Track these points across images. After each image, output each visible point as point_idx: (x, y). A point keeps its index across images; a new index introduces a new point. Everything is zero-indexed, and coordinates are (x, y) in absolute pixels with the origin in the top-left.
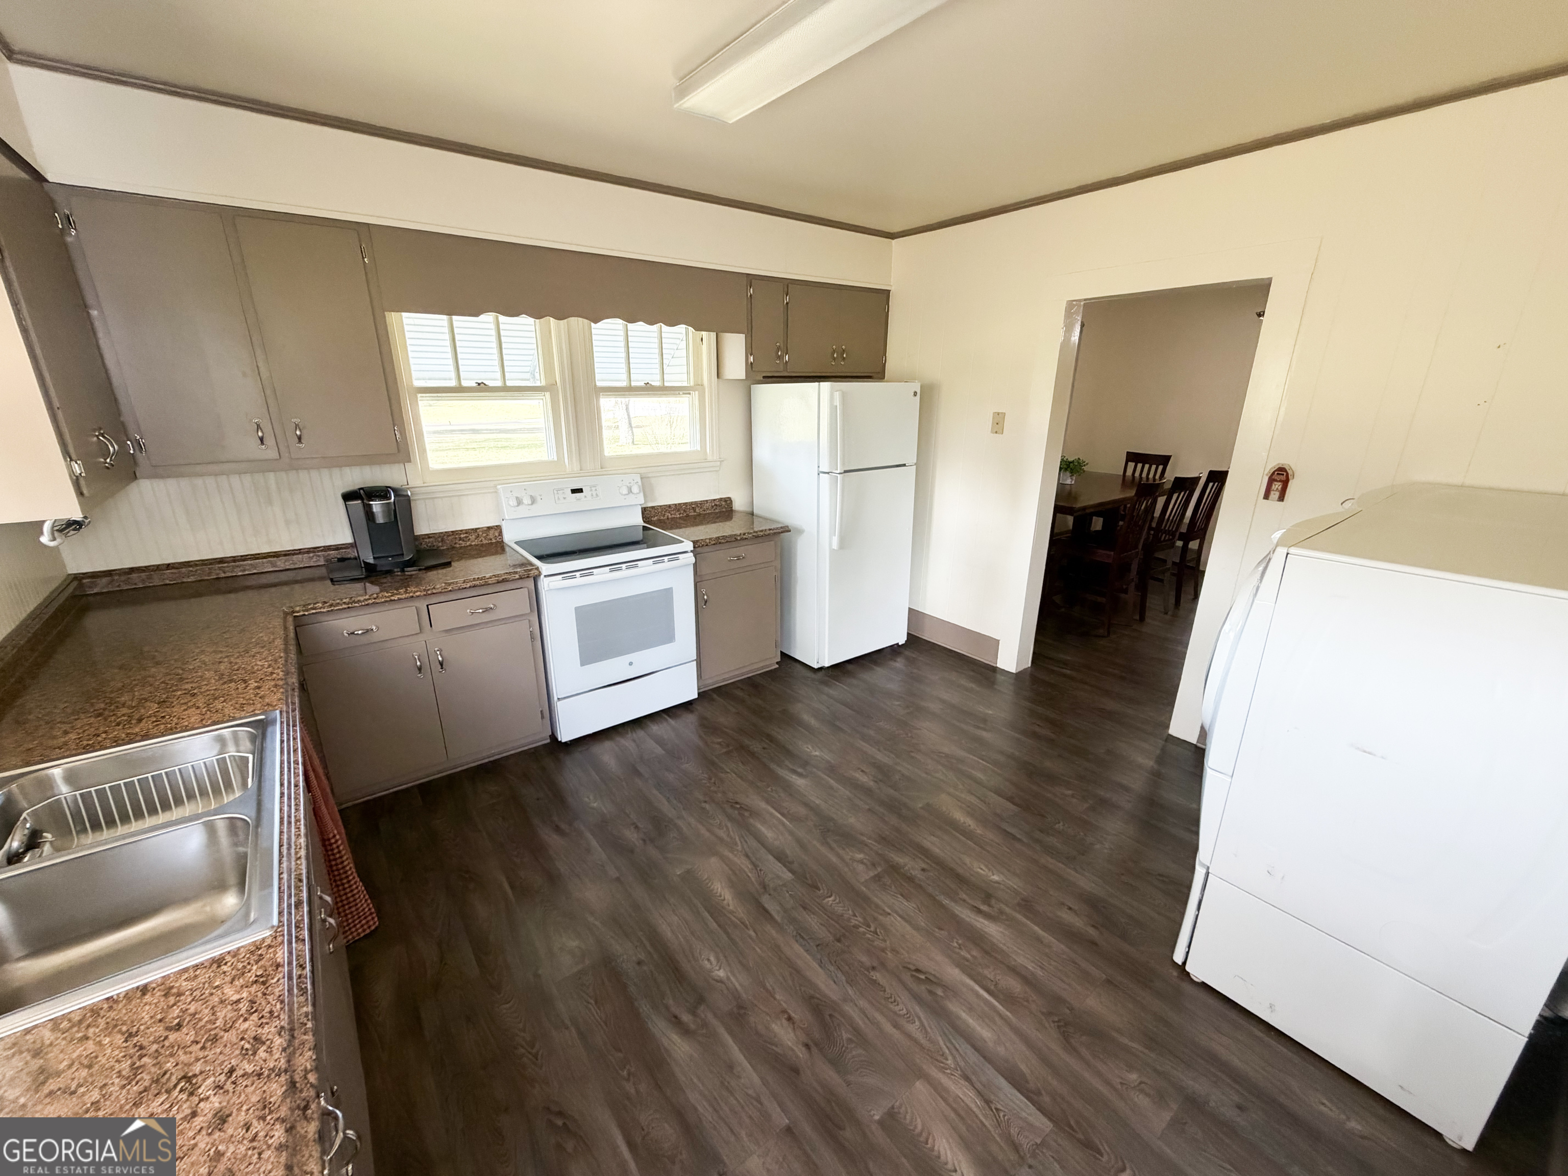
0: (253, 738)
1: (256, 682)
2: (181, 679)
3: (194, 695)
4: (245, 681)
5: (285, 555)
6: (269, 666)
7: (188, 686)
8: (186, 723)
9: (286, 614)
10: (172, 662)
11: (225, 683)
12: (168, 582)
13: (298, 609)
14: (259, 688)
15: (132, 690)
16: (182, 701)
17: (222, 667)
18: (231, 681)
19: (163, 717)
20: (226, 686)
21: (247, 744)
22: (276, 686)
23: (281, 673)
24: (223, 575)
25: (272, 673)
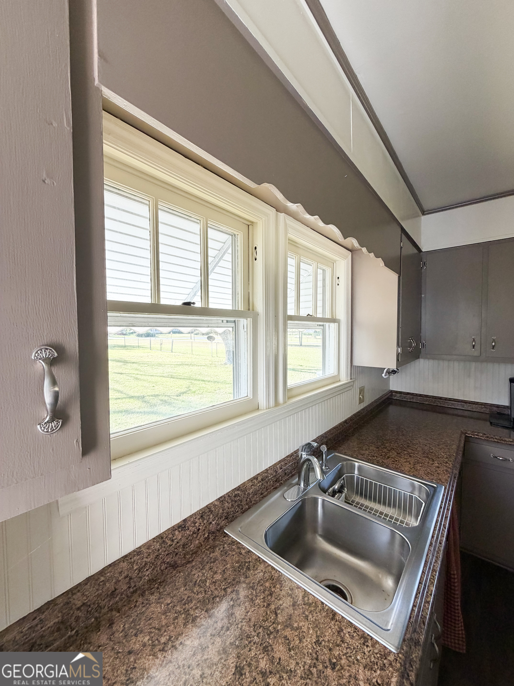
0: (428, 495)
1: (438, 463)
2: (408, 446)
3: (410, 456)
4: (433, 461)
5: (470, 403)
6: (447, 458)
7: (410, 451)
8: (403, 469)
9: (462, 433)
10: (408, 436)
11: (424, 457)
12: (418, 401)
13: (469, 432)
14: (438, 467)
15: (391, 442)
16: (406, 457)
17: (426, 448)
18: (427, 457)
19: (396, 461)
20: (424, 459)
21: (424, 496)
22: (447, 471)
23: (451, 465)
24: (439, 405)
25: (447, 463)
